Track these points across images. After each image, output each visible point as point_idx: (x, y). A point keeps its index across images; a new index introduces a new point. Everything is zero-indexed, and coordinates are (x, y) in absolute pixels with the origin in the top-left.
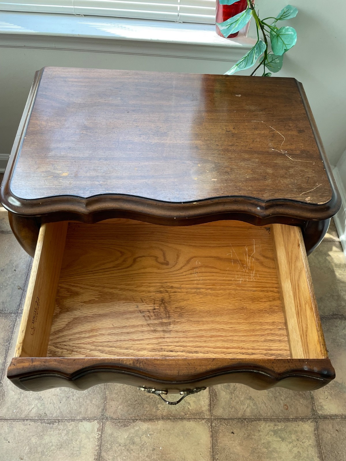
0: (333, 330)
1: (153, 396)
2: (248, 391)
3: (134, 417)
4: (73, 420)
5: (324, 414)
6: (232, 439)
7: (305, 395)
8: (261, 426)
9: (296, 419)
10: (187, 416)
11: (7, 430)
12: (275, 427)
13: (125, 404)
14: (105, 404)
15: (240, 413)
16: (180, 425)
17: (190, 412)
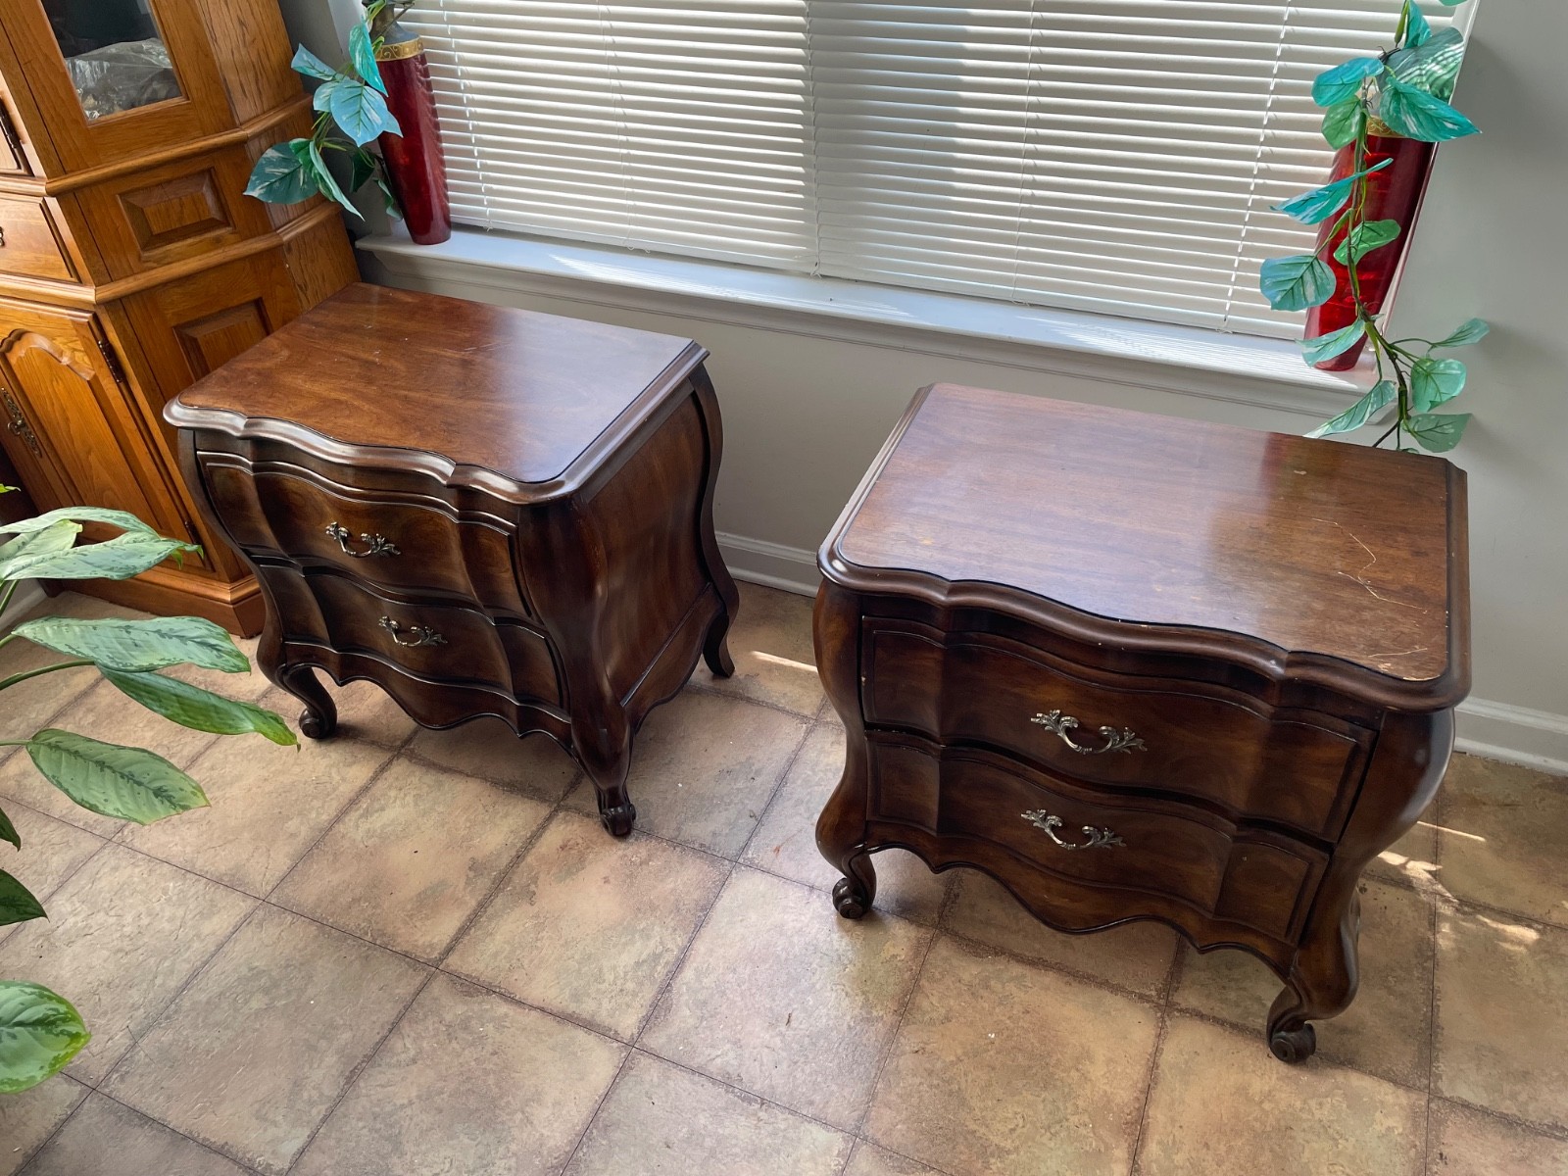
1: (984, 1134)
11: (655, 1079)
13: (915, 1125)
14: (869, 1107)
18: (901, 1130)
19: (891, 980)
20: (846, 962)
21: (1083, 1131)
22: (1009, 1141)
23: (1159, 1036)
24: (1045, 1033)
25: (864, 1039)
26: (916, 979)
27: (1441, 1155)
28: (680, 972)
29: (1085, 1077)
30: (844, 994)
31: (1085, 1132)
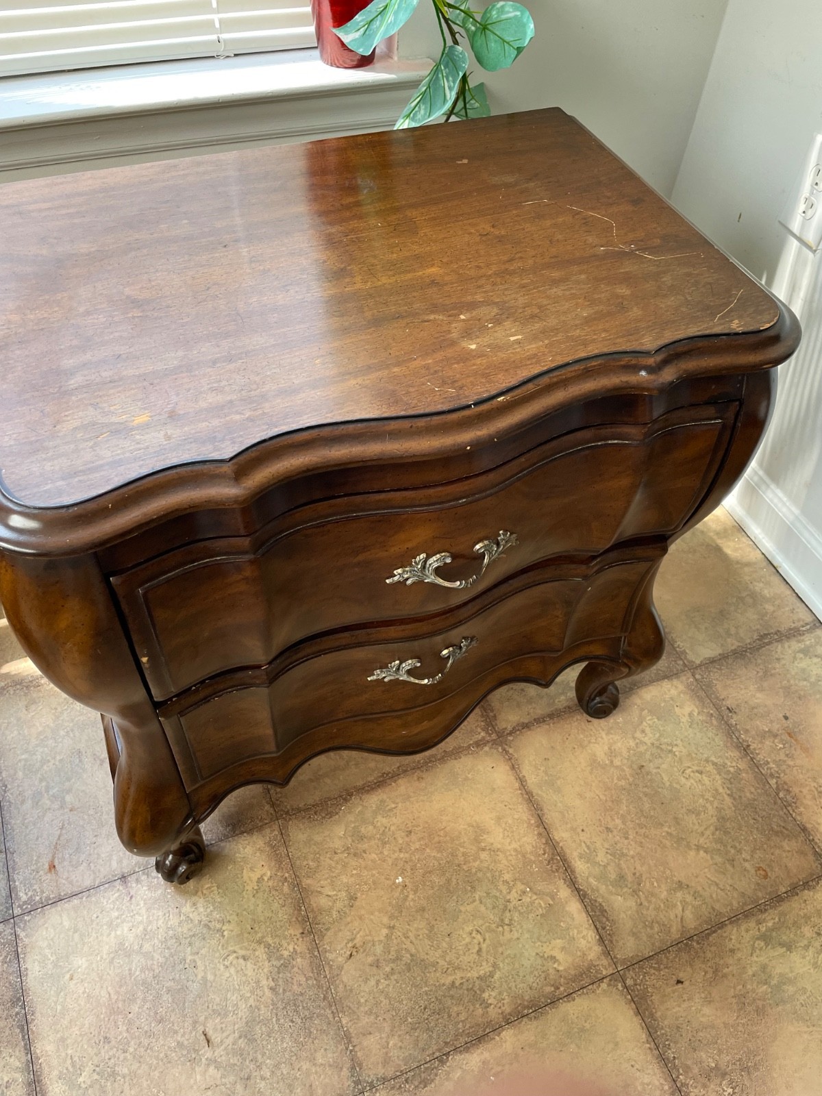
0: (775, 669)
1: (462, 978)
2: (668, 872)
3: (439, 1050)
6: (685, 997)
7: (787, 829)
8: (731, 939)
9: (794, 890)
10: (562, 989)
12: (760, 926)
13: (403, 1028)
14: (351, 1051)
15: (674, 930)
16: (554, 1018)
17: (565, 978)
18: (395, 1045)
19: (276, 905)
20: (218, 926)
21: (526, 899)
22: (484, 963)
23: (513, 768)
24: (437, 839)
25: (295, 987)
26: (297, 885)
27: (728, 708)
29: (494, 851)
30: (241, 961)
31: (529, 900)
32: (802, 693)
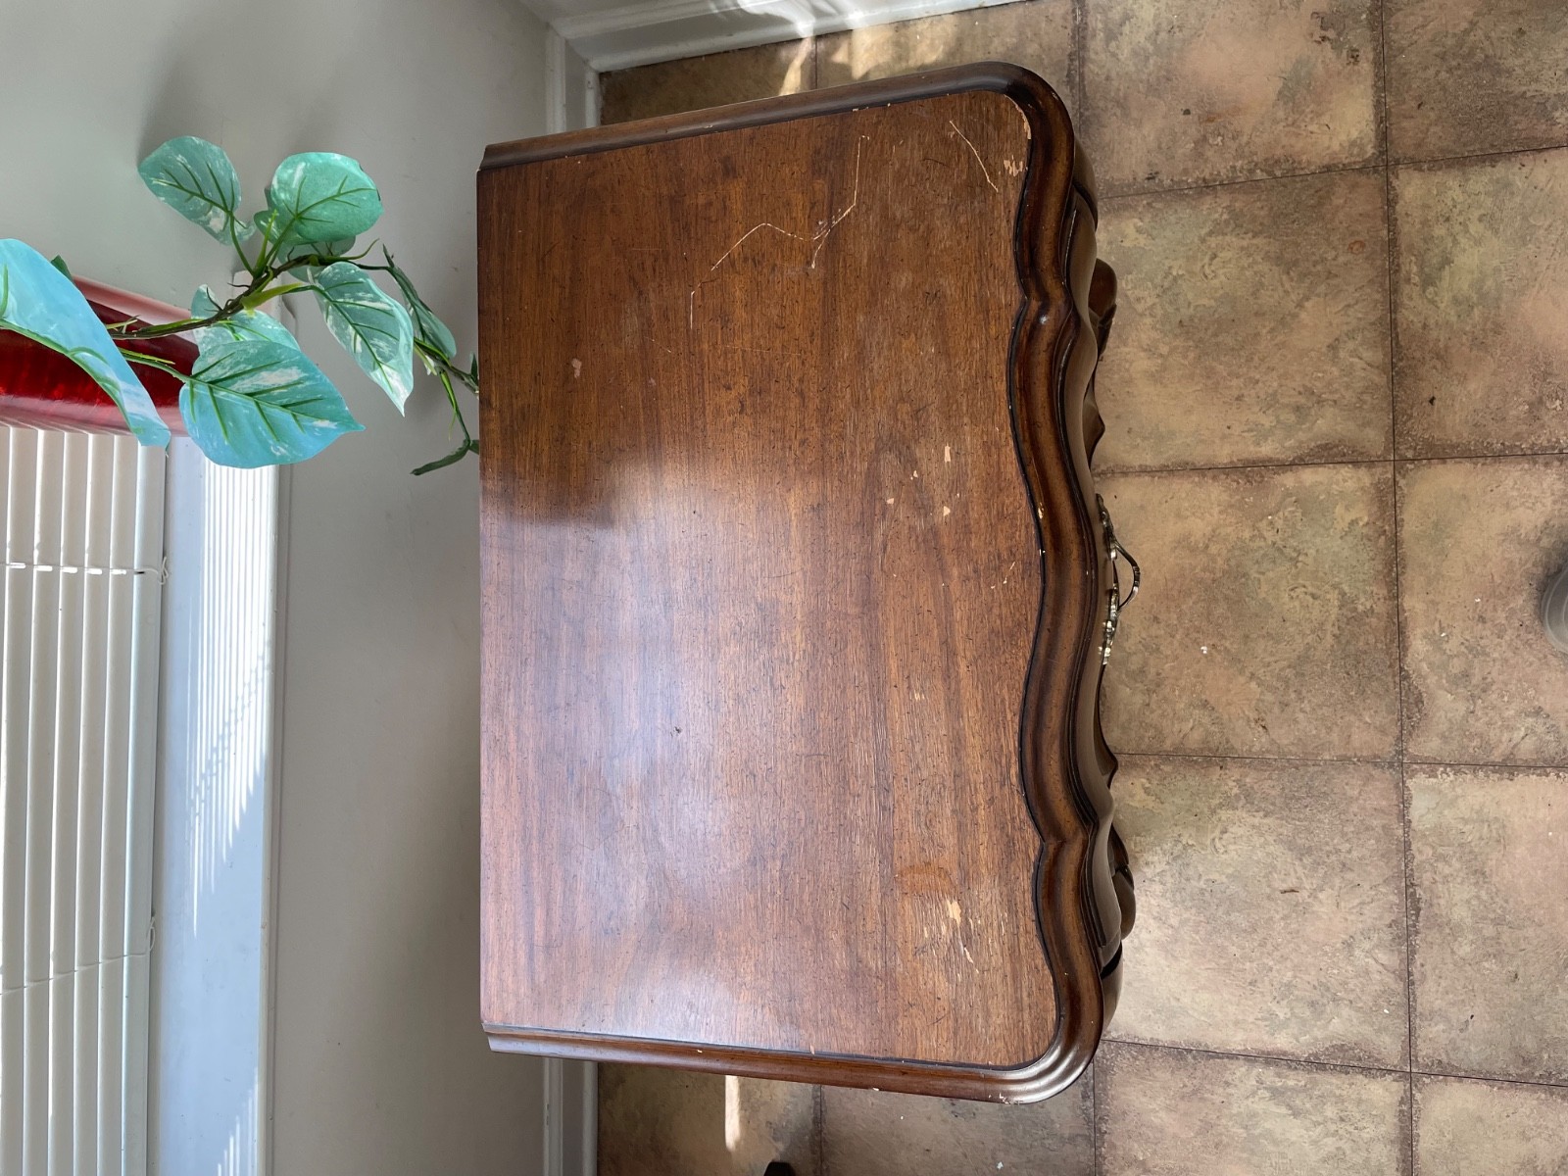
1: (1333, 625)
2: (1313, 354)
3: (1394, 676)
4: (1407, 846)
5: (1373, 139)
6: (1449, 402)
7: (1320, 190)
8: (1412, 321)
9: (1390, 221)
10: (1387, 528)
11: (1441, 1027)
12: (1412, 281)
13: (1357, 702)
14: (1358, 760)
15: (1377, 379)
16: (1415, 549)
17: (1378, 519)
18: (1371, 716)
19: (1181, 785)
20: (1180, 846)
21: (1279, 524)
22: (1328, 596)
23: (1125, 474)
24: (1175, 593)
25: (1273, 793)
26: (1167, 756)
27: (1148, 179)
28: (1285, 1053)
29: (1213, 536)
30: (1225, 836)
31: (1281, 522)
32: (1164, 73)
